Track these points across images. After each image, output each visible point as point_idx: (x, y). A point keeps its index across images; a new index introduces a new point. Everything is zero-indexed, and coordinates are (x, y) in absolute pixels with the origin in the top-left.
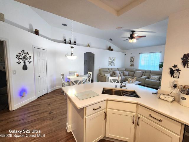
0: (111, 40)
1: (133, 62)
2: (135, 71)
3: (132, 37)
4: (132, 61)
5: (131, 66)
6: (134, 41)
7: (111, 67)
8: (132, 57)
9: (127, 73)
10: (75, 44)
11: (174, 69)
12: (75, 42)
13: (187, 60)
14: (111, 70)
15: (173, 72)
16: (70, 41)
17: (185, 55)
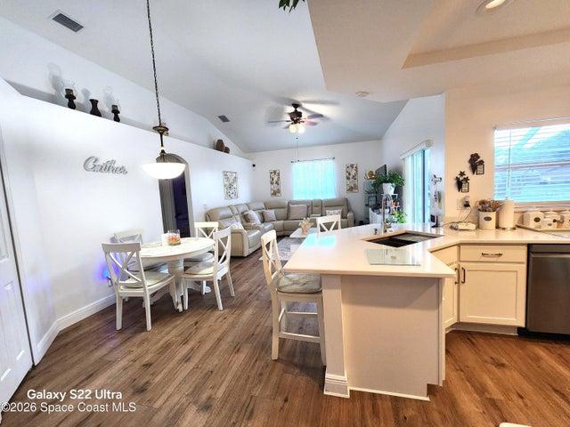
0: (224, 119)
1: (277, 183)
2: (289, 207)
3: (296, 118)
4: (274, 181)
5: (275, 194)
6: (300, 129)
7: (233, 202)
8: (275, 172)
9: (271, 213)
10: (117, 119)
11: (461, 179)
12: (115, 111)
13: (475, 163)
14: (236, 212)
15: (460, 184)
16: (94, 102)
17: (472, 156)
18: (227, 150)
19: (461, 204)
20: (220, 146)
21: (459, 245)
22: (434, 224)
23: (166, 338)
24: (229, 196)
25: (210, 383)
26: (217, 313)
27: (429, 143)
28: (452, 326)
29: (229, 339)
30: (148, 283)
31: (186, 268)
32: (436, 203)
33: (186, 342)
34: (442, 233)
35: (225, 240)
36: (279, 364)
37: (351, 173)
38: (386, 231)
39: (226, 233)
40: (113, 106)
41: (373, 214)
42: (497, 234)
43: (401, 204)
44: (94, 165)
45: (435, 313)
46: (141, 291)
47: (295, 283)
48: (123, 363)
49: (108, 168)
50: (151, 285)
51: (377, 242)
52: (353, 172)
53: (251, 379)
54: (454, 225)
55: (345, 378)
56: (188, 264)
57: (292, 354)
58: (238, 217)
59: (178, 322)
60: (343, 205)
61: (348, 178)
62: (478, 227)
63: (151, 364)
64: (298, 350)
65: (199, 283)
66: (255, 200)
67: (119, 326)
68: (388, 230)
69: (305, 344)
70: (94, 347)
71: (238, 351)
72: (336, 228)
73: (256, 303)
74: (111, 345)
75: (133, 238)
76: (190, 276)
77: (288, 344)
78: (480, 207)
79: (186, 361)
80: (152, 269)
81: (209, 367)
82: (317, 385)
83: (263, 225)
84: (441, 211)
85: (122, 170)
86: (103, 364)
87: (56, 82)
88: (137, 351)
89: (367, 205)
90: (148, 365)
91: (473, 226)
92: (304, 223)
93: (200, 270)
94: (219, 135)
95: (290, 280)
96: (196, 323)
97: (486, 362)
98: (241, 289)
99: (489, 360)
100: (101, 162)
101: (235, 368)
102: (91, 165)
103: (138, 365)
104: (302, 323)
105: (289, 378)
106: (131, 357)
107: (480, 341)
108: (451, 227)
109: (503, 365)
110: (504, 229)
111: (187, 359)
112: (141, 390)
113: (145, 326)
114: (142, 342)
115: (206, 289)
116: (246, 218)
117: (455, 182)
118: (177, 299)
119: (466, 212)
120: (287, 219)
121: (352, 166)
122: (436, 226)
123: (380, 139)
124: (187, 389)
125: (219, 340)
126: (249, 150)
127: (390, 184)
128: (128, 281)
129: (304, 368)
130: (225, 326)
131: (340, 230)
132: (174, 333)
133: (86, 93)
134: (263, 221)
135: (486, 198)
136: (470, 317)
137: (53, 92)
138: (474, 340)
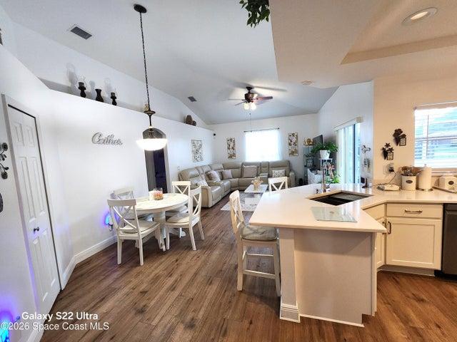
0: (192, 99)
1: (233, 148)
2: (242, 167)
3: (248, 99)
4: (231, 147)
5: (231, 157)
6: (253, 106)
7: (199, 164)
8: (231, 140)
9: (228, 173)
10: (114, 103)
11: (387, 149)
12: (113, 97)
13: (399, 137)
14: (201, 172)
15: (386, 153)
16: (99, 91)
17: (396, 131)
18: (194, 124)
19: (387, 170)
20: (189, 121)
21: (386, 204)
22: (364, 185)
23: (156, 272)
24: (196, 159)
25: (192, 307)
26: (192, 253)
27: (359, 120)
28: (380, 268)
29: (203, 273)
30: (141, 229)
31: (167, 218)
32: (366, 169)
33: (170, 275)
34: (370, 193)
35: (197, 196)
36: (243, 295)
37: (292, 140)
38: (325, 191)
39: (198, 191)
40: (112, 93)
41: (311, 174)
42: (417, 195)
43: (335, 167)
44: (100, 139)
45: (369, 259)
46: (136, 235)
47: (255, 232)
48: (126, 290)
49: (109, 141)
50: (144, 231)
51: (319, 201)
52: (294, 140)
53: (222, 306)
54: (380, 186)
55: (297, 307)
56: (169, 214)
57: (253, 287)
58: (203, 176)
59: (163, 259)
60: (286, 166)
61: (290, 144)
62: (401, 188)
63: (146, 292)
64: (257, 284)
65: (177, 229)
66: (215, 163)
67: (119, 262)
68: (327, 190)
69: (263, 280)
70: (102, 277)
71: (211, 282)
72: (284, 187)
73: (221, 245)
74: (115, 275)
75: (126, 194)
76: (170, 224)
77: (249, 279)
78: (403, 173)
79: (172, 290)
80: (142, 217)
81: (190, 295)
82: (274, 311)
83: (222, 182)
84: (370, 175)
85: (119, 142)
86: (111, 291)
87: (72, 77)
88: (135, 282)
89: (305, 166)
90: (144, 293)
91: (397, 188)
92: (256, 180)
93: (178, 220)
94: (188, 112)
95: (251, 229)
96: (177, 261)
97: (409, 297)
98: (209, 234)
99: (410, 295)
100: (103, 137)
101: (209, 296)
102: (97, 139)
103: (136, 292)
104: (259, 262)
105: (252, 305)
106: (131, 285)
107: (403, 280)
108: (379, 188)
109: (423, 300)
110: (423, 190)
111: (173, 288)
112: (141, 311)
113: (139, 262)
114: (138, 274)
115: (182, 234)
116: (209, 177)
117: (382, 152)
118: (161, 241)
119: (391, 176)
120: (241, 177)
121: (293, 134)
122: (366, 187)
123: (316, 113)
124: (175, 311)
125: (196, 274)
126: (211, 123)
127: (326, 151)
128: (125, 228)
129: (263, 298)
130: (199, 263)
131: (287, 189)
132: (161, 267)
133: (92, 84)
134: (222, 179)
135: (408, 165)
136: (395, 261)
137: (69, 84)
138: (397, 279)
